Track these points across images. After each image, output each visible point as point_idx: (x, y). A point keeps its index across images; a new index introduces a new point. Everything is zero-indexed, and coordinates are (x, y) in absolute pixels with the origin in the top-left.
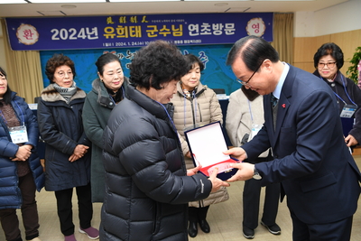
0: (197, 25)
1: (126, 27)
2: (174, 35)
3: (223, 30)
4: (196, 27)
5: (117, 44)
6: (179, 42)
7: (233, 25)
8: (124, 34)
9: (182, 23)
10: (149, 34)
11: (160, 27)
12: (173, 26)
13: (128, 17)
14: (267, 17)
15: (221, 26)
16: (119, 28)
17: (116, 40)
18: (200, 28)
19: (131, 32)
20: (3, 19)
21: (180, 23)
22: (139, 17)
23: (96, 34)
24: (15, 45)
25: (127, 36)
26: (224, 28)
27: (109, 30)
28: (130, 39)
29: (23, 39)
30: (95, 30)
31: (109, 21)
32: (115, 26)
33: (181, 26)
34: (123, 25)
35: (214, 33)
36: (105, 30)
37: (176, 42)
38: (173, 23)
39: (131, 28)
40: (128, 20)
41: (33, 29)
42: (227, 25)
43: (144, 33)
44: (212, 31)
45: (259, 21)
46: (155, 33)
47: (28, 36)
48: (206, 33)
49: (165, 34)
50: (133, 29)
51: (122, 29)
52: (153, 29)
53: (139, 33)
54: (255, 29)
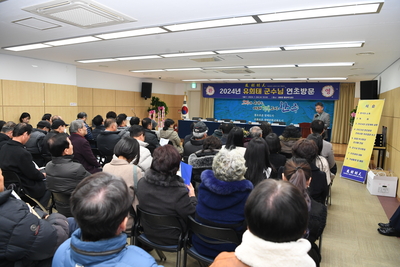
2: (279, 93)
4: (291, 90)
5: (249, 97)
6: (281, 97)
7: (313, 89)
8: (253, 92)
9: (284, 88)
11: (271, 89)
13: (256, 84)
14: (336, 85)
15: (306, 90)
16: (251, 89)
17: (249, 95)
18: (293, 91)
19: (257, 91)
22: (261, 84)
23: (240, 92)
24: (205, 95)
26: (308, 91)
27: (246, 90)
28: (256, 95)
29: (208, 93)
30: (240, 90)
31: (246, 85)
32: (249, 88)
33: (282, 89)
34: (253, 88)
35: (302, 93)
36: (244, 90)
38: (279, 88)
39: (257, 89)
40: (256, 85)
41: (213, 89)
42: (309, 89)
43: (263, 92)
44: (300, 92)
46: (269, 92)
47: (210, 91)
48: (297, 93)
49: (274, 93)
52: (267, 90)
53: (260, 92)
54: (327, 92)
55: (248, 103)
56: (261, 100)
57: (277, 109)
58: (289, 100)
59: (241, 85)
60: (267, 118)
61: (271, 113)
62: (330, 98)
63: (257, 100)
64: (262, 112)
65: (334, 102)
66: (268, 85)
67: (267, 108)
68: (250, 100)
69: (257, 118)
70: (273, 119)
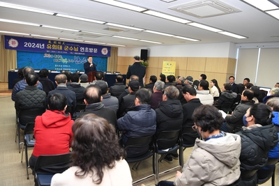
1: (56, 45)
2: (75, 50)
3: (93, 51)
4: (83, 49)
6: (76, 53)
7: (97, 49)
8: (55, 48)
9: (78, 46)
10: (65, 49)
11: (69, 47)
13: (57, 42)
14: (109, 48)
15: (93, 49)
16: (53, 45)
17: (52, 50)
18: (85, 49)
20: (2, 36)
22: (62, 42)
23: (44, 47)
24: (7, 47)
27: (49, 46)
28: (57, 50)
29: (11, 45)
30: (43, 45)
31: (50, 42)
35: (90, 51)
38: (75, 46)
39: (58, 46)
40: (57, 43)
41: (16, 42)
43: (63, 48)
45: (106, 49)
46: (67, 49)
47: (13, 44)
48: (87, 51)
49: (71, 50)
52: (67, 47)
53: (61, 48)
54: (105, 52)
55: (49, 56)
56: (60, 54)
57: (72, 61)
58: (81, 55)
59: (45, 42)
60: (65, 68)
61: (68, 64)
63: (58, 54)
64: (61, 63)
65: (107, 58)
66: (67, 43)
67: (65, 61)
68: (51, 54)
69: (57, 67)
70: (70, 68)
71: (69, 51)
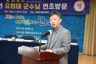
0: (47, 4)
1: (15, 4)
2: (36, 8)
3: (61, 7)
4: (47, 5)
5: (11, 11)
6: (38, 12)
7: (66, 4)
8: (14, 7)
9: (40, 3)
10: (24, 8)
11: (29, 4)
12: (36, 4)
15: (60, 5)
16: (12, 4)
17: (10, 9)
18: (49, 6)
19: (17, 6)
21: (39, 3)
23: (2, 6)
25: (15, 8)
26: (61, 6)
27: (7, 5)
28: (16, 10)
32: (10, 3)
33: (39, 4)
34: (13, 3)
35: (56, 8)
36: (6, 5)
37: (36, 12)
38: (36, 3)
39: (17, 4)
42: (63, 4)
43: (22, 7)
44: (55, 7)
46: (27, 7)
48: (52, 8)
49: (32, 8)
50: (18, 5)
51: (13, 5)
52: (26, 5)
53: (20, 7)
54: (79, 7)
55: (10, 17)
56: (22, 14)
57: (36, 22)
60: (27, 31)
61: (31, 26)
62: (81, 12)
63: (19, 14)
64: (23, 25)
65: (85, 16)
67: (27, 22)
68: (12, 14)
69: (19, 30)
70: (33, 31)
71: (29, 10)
